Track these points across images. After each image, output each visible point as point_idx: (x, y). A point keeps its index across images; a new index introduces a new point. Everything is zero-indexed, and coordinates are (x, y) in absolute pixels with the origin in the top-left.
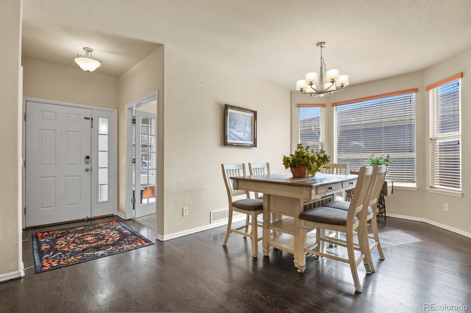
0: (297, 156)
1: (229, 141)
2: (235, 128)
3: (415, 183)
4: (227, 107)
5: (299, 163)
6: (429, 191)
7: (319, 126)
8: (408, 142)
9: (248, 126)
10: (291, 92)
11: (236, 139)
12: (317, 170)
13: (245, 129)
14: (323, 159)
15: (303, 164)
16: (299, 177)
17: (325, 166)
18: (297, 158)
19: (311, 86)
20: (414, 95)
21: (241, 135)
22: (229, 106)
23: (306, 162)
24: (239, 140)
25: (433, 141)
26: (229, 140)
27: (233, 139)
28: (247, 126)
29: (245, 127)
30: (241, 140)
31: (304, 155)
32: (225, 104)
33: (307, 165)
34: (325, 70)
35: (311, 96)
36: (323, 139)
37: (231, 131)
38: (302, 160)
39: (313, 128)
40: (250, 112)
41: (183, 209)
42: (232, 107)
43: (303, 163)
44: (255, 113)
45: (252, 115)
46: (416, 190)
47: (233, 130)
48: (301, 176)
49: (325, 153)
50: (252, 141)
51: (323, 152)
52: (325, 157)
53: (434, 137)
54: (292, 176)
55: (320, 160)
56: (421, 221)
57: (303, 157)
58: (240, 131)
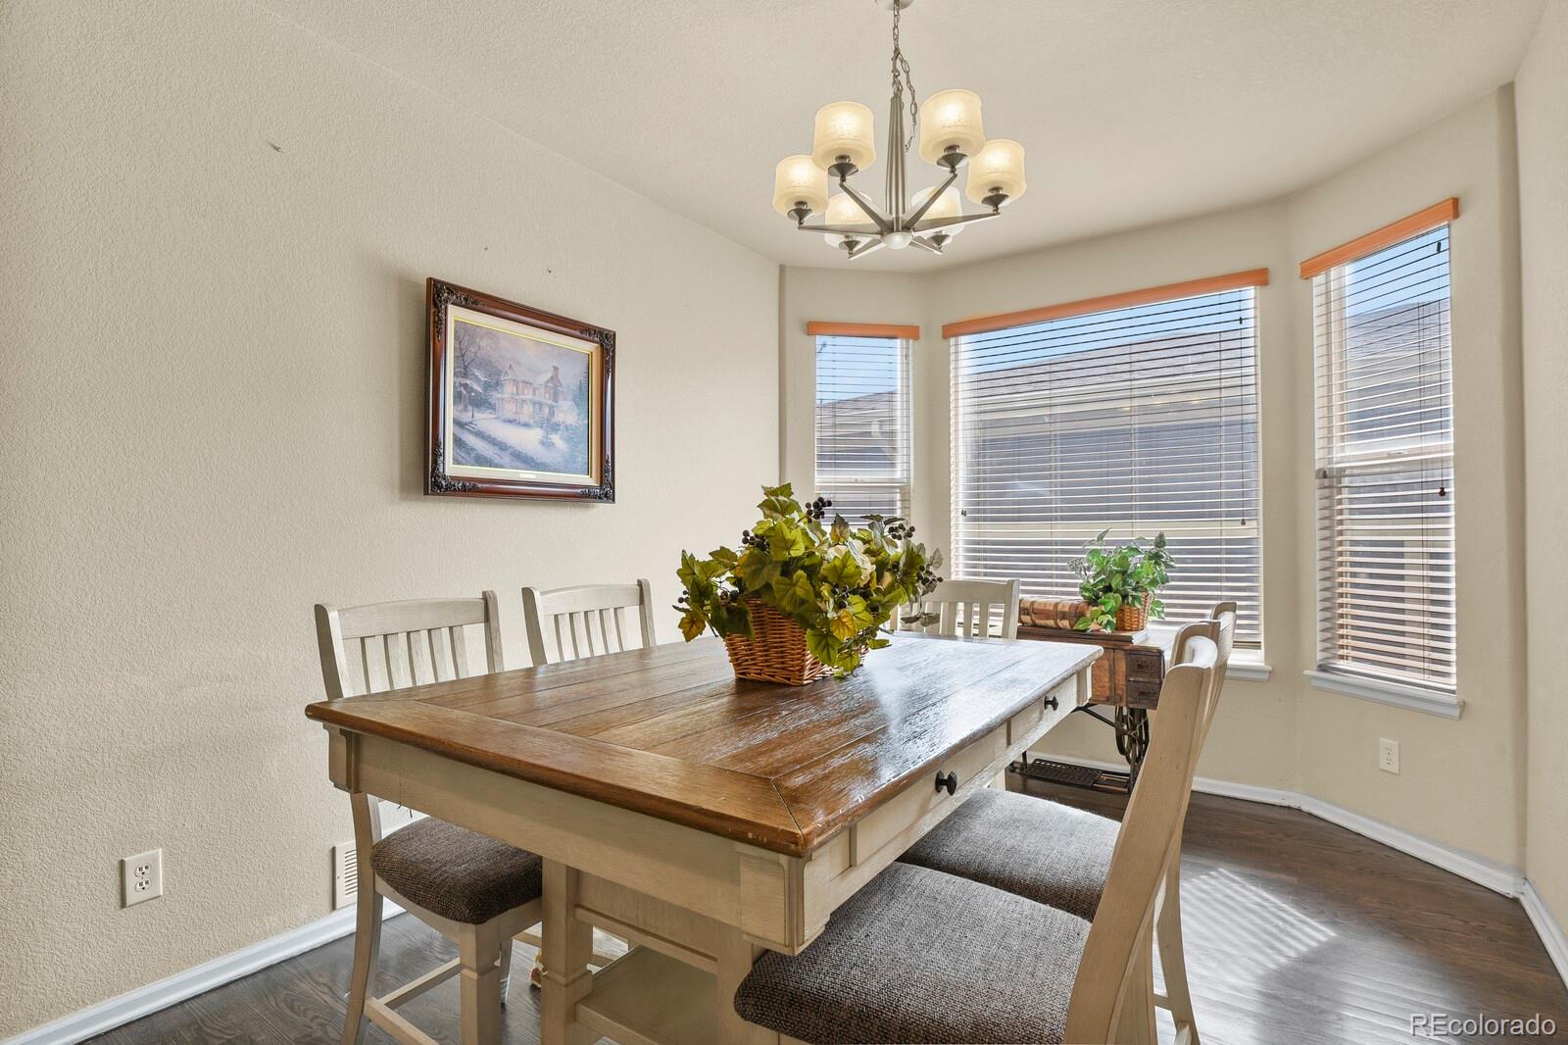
0: (752, 560)
1: (451, 468)
2: (492, 407)
3: (1259, 648)
4: (438, 293)
5: (765, 599)
6: (1315, 683)
7: (892, 421)
8: (1228, 486)
9: (571, 397)
10: (782, 268)
11: (497, 460)
12: (867, 638)
13: (552, 414)
14: (906, 574)
15: (788, 608)
16: (770, 683)
17: (914, 613)
18: (756, 573)
19: (843, 179)
20: (1250, 292)
21: (528, 440)
22: (452, 289)
23: (803, 602)
24: (519, 464)
25: (1326, 482)
26: (456, 461)
27: (481, 461)
28: (561, 397)
29: (551, 402)
30: (529, 462)
31: (794, 553)
32: (430, 280)
33: (807, 616)
34: (914, 115)
35: (851, 254)
36: (908, 470)
37: (466, 417)
38: (778, 583)
39: (875, 428)
40: (577, 333)
41: (122, 863)
42: (474, 300)
43: (786, 605)
44: (606, 342)
45: (589, 347)
46: (1266, 676)
47: (478, 415)
48: (778, 679)
49: (915, 540)
50: (589, 472)
51: (901, 533)
52: (914, 558)
53: (1329, 464)
54: (729, 674)
55: (888, 578)
56: (1285, 803)
57: (788, 568)
58: (523, 420)
